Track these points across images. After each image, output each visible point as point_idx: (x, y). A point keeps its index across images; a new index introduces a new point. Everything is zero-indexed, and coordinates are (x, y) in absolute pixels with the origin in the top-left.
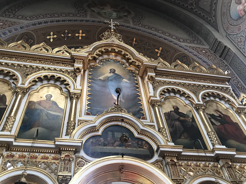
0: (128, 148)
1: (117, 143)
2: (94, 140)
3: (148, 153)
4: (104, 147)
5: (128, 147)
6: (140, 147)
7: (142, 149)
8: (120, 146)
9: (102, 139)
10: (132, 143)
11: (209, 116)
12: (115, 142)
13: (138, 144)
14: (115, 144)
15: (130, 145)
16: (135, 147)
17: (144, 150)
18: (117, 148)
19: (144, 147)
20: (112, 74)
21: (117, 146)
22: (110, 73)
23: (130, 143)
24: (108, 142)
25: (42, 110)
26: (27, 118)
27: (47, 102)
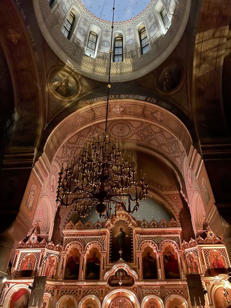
0: (124, 281)
3: (132, 283)
6: (129, 280)
8: (121, 280)
9: (115, 277)
11: (164, 257)
12: (120, 278)
13: (128, 278)
16: (127, 280)
17: (130, 281)
20: (121, 232)
22: (120, 231)
23: (125, 278)
24: (117, 278)
25: (92, 263)
26: (87, 268)
27: (94, 258)
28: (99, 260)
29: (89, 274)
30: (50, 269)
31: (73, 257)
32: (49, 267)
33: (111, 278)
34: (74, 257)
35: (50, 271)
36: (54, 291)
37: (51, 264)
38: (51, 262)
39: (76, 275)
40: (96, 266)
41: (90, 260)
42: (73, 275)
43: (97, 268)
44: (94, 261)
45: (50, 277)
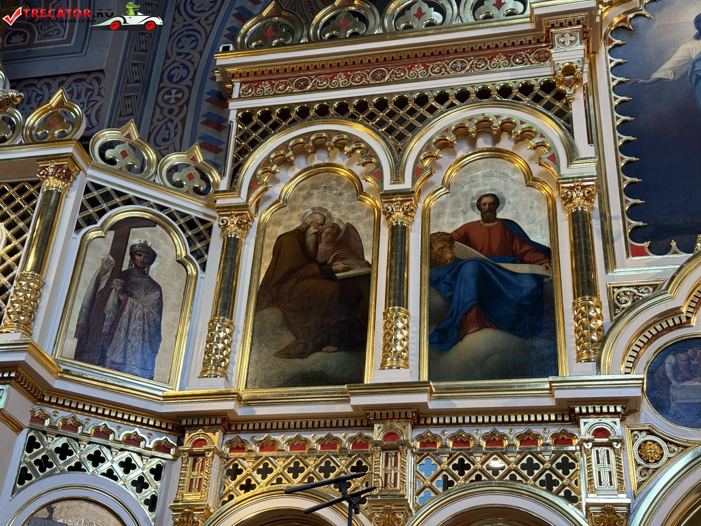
22: (698, 37)
25: (479, 263)
26: (438, 300)
27: (489, 229)
28: (533, 239)
29: (460, 339)
30: (120, 305)
31: (312, 230)
32: (108, 289)
33: (670, 359)
34: (318, 235)
35: (124, 320)
36: (157, 472)
37: (125, 266)
38: (128, 257)
39: (342, 355)
40: (514, 280)
41: (451, 247)
42: (319, 354)
43: (525, 293)
44: (495, 247)
45: (118, 359)
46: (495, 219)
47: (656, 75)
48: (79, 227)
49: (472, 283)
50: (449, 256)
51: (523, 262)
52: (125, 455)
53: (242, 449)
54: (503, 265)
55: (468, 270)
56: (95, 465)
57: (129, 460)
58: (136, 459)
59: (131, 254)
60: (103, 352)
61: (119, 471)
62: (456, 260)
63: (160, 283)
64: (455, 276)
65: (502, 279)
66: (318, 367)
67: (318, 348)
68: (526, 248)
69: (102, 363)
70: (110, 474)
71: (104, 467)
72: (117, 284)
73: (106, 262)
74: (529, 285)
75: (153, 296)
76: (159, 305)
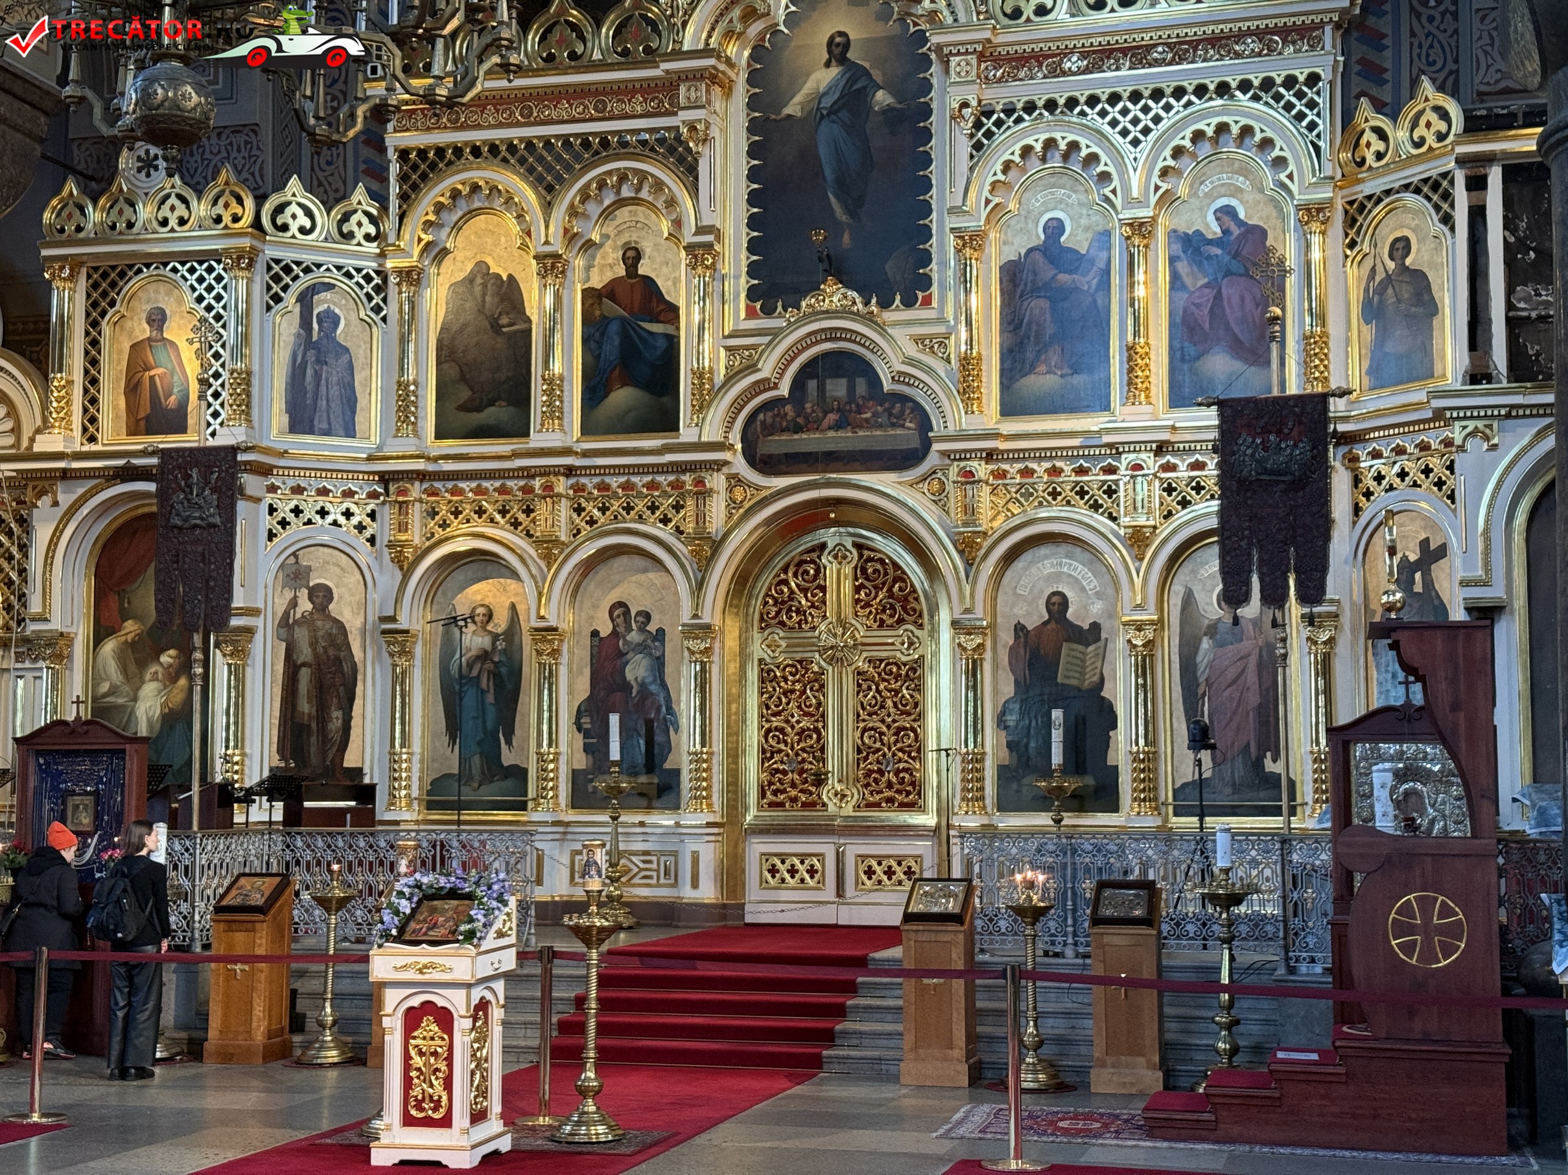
0: (861, 433)
1: (832, 417)
2: (770, 414)
4: (796, 437)
5: (861, 427)
6: (893, 425)
7: (899, 431)
8: (837, 426)
9: (788, 408)
10: (875, 415)
11: (1177, 248)
12: (826, 413)
13: (890, 415)
14: (825, 423)
15: (867, 420)
16: (880, 426)
17: (905, 435)
18: (831, 434)
19: (908, 424)
20: (835, 71)
21: (830, 428)
22: (828, 64)
23: (868, 415)
24: (806, 417)
25: (622, 319)
26: (590, 358)
27: (632, 285)
28: (667, 298)
29: (606, 396)
30: (317, 376)
32: (304, 363)
33: (761, 416)
34: (485, 285)
35: (323, 389)
36: (372, 515)
37: (315, 338)
38: (315, 326)
39: (512, 409)
40: (650, 339)
41: (600, 304)
42: (492, 409)
43: (658, 353)
44: (636, 305)
45: (325, 426)
46: (637, 275)
47: (788, 110)
48: (269, 308)
49: (617, 343)
50: (598, 313)
51: (658, 321)
52: (345, 505)
53: (437, 495)
54: (642, 324)
55: (614, 328)
56: (323, 517)
57: (348, 510)
58: (354, 508)
59: (320, 322)
60: (312, 421)
61: (342, 520)
62: (603, 317)
63: (348, 345)
64: (602, 334)
65: (640, 337)
66: (492, 421)
67: (491, 403)
68: (662, 307)
69: (311, 432)
70: (335, 523)
71: (330, 519)
72: (311, 355)
73: (298, 335)
74: (662, 344)
75: (344, 359)
76: (351, 367)
